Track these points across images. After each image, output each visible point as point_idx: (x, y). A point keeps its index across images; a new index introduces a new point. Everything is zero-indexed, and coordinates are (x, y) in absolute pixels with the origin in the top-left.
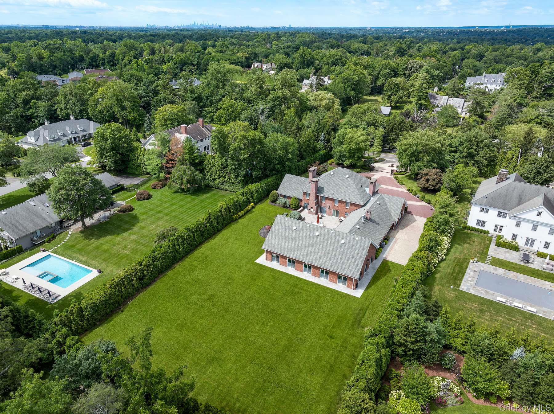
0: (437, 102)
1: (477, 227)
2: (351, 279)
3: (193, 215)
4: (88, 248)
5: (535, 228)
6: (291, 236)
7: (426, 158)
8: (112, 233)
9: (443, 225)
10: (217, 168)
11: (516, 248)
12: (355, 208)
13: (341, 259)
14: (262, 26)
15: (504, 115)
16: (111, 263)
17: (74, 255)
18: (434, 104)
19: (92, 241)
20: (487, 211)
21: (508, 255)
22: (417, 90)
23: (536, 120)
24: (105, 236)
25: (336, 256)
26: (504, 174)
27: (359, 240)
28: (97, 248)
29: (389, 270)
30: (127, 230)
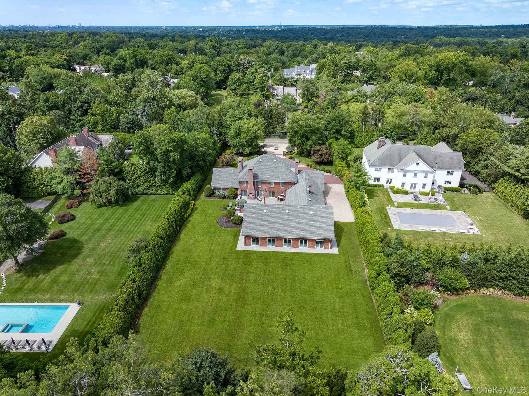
0: (276, 92)
1: (375, 183)
2: (327, 241)
3: (138, 224)
4: (42, 285)
5: (415, 176)
6: (264, 218)
7: (314, 138)
8: (60, 262)
9: (362, 185)
10: (141, 174)
11: (406, 193)
12: (289, 186)
13: (315, 227)
14: (46, 25)
15: (332, 98)
16: (86, 291)
17: (30, 297)
18: (274, 94)
19: (41, 276)
20: (380, 170)
21: (404, 198)
22: (259, 83)
23: (353, 100)
24: (54, 268)
25: (310, 225)
26: (383, 140)
27: (323, 208)
28: (55, 281)
29: (342, 229)
30: (76, 256)
